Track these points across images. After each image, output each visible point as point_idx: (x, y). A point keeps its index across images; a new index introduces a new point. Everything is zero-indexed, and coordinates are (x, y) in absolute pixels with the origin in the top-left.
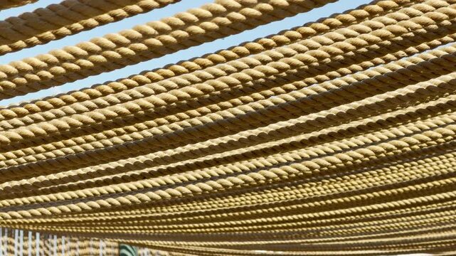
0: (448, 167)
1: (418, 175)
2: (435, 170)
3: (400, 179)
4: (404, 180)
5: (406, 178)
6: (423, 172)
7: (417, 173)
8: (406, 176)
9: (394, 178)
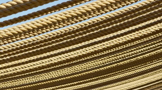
0: (29, 81)
1: (18, 84)
2: (25, 82)
3: (12, 85)
4: (13, 85)
5: (14, 85)
6: (20, 83)
7: (18, 83)
8: (14, 84)
9: (10, 85)
